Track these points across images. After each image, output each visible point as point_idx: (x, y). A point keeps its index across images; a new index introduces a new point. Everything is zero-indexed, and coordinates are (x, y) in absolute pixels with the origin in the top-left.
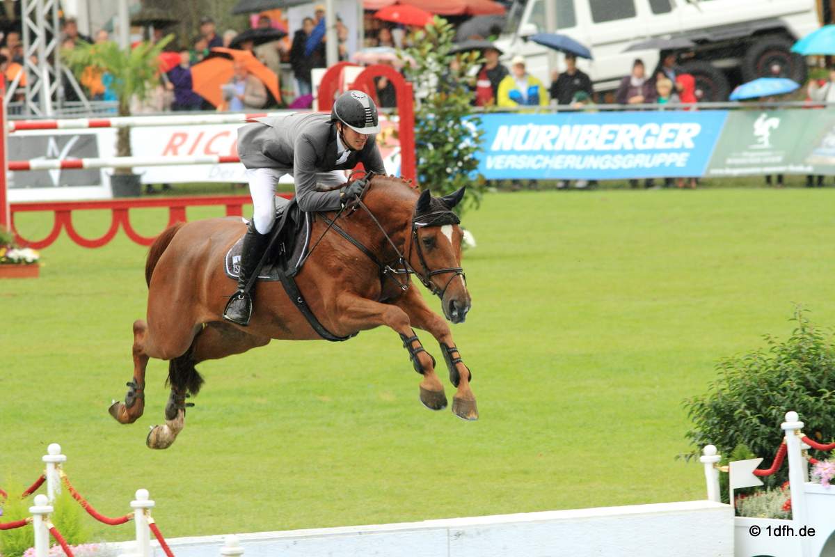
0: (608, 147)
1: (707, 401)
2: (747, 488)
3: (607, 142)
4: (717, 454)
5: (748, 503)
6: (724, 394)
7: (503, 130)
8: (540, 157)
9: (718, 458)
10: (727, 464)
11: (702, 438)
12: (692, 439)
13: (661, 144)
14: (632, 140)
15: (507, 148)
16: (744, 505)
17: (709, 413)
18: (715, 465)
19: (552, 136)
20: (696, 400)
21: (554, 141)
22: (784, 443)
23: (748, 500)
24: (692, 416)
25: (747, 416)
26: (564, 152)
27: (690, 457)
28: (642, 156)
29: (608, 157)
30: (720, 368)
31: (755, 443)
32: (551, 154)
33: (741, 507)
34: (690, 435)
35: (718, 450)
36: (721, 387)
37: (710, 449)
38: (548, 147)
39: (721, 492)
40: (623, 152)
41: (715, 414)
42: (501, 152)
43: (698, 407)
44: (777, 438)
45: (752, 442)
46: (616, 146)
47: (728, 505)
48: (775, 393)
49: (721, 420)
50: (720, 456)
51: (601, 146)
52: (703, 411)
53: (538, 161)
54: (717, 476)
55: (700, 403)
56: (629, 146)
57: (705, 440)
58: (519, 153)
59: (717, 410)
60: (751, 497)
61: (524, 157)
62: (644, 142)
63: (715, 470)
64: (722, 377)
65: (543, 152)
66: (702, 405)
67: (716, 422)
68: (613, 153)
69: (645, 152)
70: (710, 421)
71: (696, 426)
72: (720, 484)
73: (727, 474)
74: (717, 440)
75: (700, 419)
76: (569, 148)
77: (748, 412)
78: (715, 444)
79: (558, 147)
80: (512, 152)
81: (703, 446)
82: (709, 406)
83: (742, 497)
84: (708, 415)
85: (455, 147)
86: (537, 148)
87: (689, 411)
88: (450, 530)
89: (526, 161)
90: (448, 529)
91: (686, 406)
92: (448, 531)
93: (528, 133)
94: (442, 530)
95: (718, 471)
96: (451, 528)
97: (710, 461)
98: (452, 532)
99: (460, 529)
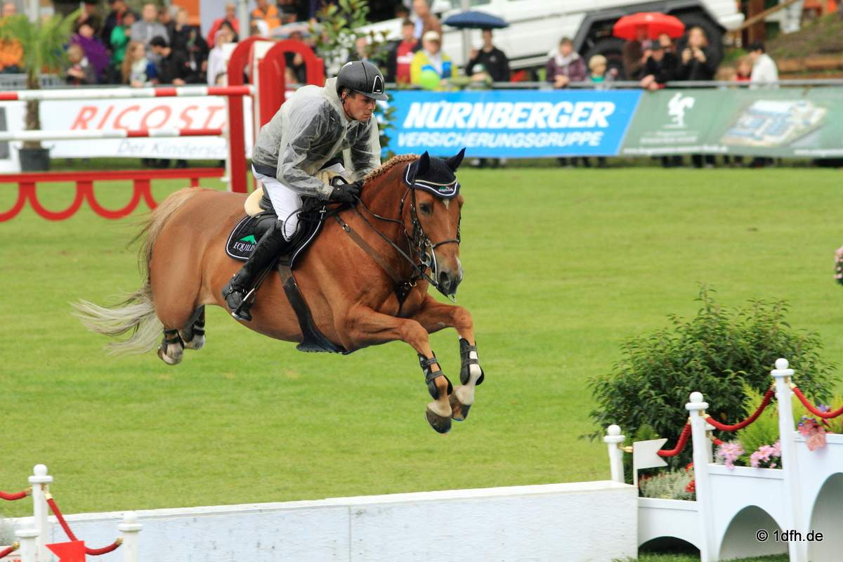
0: (522, 125)
1: (612, 381)
2: (650, 468)
3: (521, 120)
4: (621, 434)
5: (652, 484)
6: (628, 374)
7: (415, 107)
8: (453, 135)
9: (622, 438)
10: (631, 444)
11: (607, 418)
12: (596, 419)
13: (574, 123)
14: (546, 119)
15: (419, 125)
16: (647, 485)
17: (613, 392)
18: (618, 445)
19: (465, 113)
20: (601, 380)
21: (466, 119)
22: (689, 423)
23: (652, 481)
24: (596, 395)
25: (651, 396)
26: (476, 130)
27: (594, 436)
28: (556, 134)
29: (521, 135)
30: (625, 348)
31: (660, 423)
32: (464, 132)
33: (645, 487)
34: (595, 414)
35: (622, 429)
36: (626, 366)
37: (614, 429)
38: (461, 125)
39: (625, 472)
40: (536, 130)
41: (620, 394)
42: (413, 129)
43: (602, 386)
44: (682, 418)
45: (657, 422)
46: (530, 124)
47: (631, 486)
48: (680, 373)
49: (625, 400)
50: (624, 436)
51: (514, 124)
52: (608, 391)
53: (451, 139)
54: (621, 456)
55: (605, 382)
56: (542, 125)
57: (610, 420)
58: (431, 131)
59: (621, 389)
60: (655, 478)
61: (437, 134)
62: (558, 120)
63: (618, 450)
64: (628, 356)
65: (455, 129)
66: (606, 385)
67: (620, 401)
68: (526, 131)
69: (559, 130)
70: (614, 401)
71: (600, 405)
72: (624, 464)
73: (631, 454)
74: (621, 420)
75: (604, 399)
76: (482, 125)
77: (653, 392)
78: (618, 424)
79: (471, 124)
80: (425, 129)
81: (607, 426)
82: (614, 386)
83: (646, 478)
84: (612, 395)
86: (450, 125)
87: (594, 390)
88: (352, 508)
89: (439, 138)
90: (349, 507)
91: (591, 385)
92: (350, 509)
93: (440, 111)
94: (343, 508)
95: (622, 452)
96: (353, 506)
97: (613, 441)
98: (354, 511)
99: (363, 508)
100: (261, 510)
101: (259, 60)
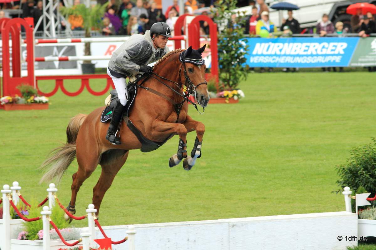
0: (305, 53)
1: (346, 167)
2: (363, 206)
3: (305, 51)
4: (350, 191)
5: (364, 213)
6: (353, 164)
7: (258, 45)
8: (275, 57)
9: (350, 192)
10: (355, 195)
11: (344, 183)
12: (339, 184)
13: (329, 52)
14: (316, 50)
15: (259, 53)
16: (362, 213)
17: (347, 172)
18: (349, 195)
19: (280, 48)
20: (341, 166)
21: (281, 50)
23: (364, 211)
24: (339, 173)
25: (364, 174)
26: (285, 55)
27: (338, 192)
28: (321, 57)
29: (305, 57)
30: (352, 152)
31: (368, 186)
32: (279, 56)
34: (338, 182)
35: (351, 189)
36: (352, 160)
37: (347, 188)
38: (278, 53)
39: (352, 208)
40: (312, 55)
41: (350, 173)
42: (257, 55)
43: (342, 169)
45: (366, 185)
46: (309, 53)
47: (355, 214)
49: (352, 175)
50: (351, 192)
51: (302, 53)
52: (344, 171)
53: (274, 59)
54: (350, 200)
55: (343, 167)
56: (314, 53)
57: (345, 184)
58: (265, 56)
59: (350, 171)
61: (267, 57)
62: (322, 51)
63: (349, 198)
64: (353, 156)
65: (276, 55)
66: (344, 169)
67: (350, 176)
68: (307, 56)
69: (322, 55)
70: (347, 176)
71: (341, 178)
72: (352, 204)
73: (355, 200)
74: (350, 185)
75: (343, 175)
76: (288, 53)
77: (364, 172)
78: (349, 186)
79: (283, 53)
80: (262, 55)
81: (344, 187)
82: (347, 169)
83: (362, 210)
84: (346, 173)
85: (236, 52)
86: (273, 53)
87: (338, 171)
88: (230, 224)
89: (268, 59)
90: (229, 223)
91: (337, 169)
92: (229, 224)
93: (269, 46)
94: (226, 224)
95: (350, 198)
96: (230, 223)
97: (347, 194)
98: (231, 224)
99: (234, 223)
100: (189, 224)
101: (188, 24)
